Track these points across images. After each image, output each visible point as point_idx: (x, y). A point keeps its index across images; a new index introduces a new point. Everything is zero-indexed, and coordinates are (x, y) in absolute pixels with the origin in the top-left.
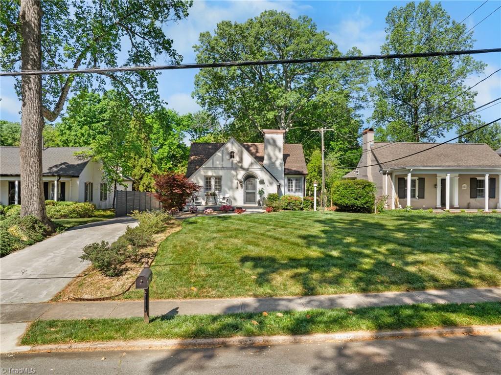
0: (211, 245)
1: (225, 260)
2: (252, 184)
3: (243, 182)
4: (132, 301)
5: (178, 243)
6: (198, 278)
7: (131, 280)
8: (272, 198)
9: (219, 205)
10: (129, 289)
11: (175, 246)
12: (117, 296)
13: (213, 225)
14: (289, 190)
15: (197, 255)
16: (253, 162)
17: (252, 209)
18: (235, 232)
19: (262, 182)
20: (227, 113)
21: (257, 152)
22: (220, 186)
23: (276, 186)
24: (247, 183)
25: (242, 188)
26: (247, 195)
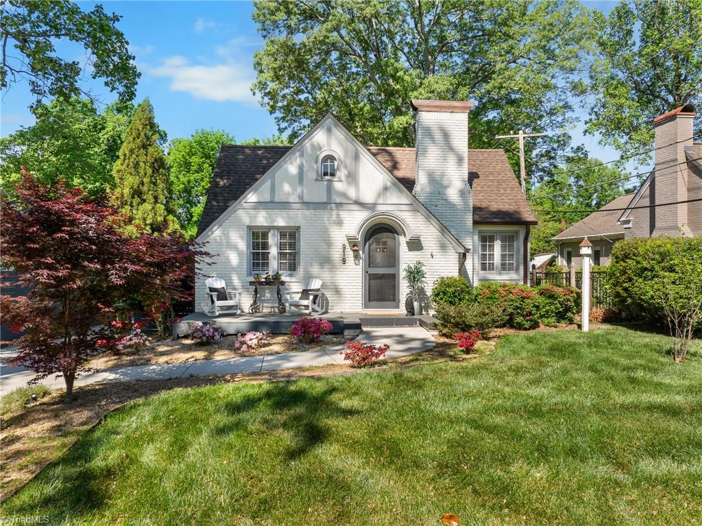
2: (385, 250)
3: (361, 246)
9: (290, 312)
14: (484, 268)
16: (388, 184)
19: (415, 245)
21: (393, 166)
22: (295, 255)
23: (456, 255)
24: (372, 248)
25: (357, 262)
26: (373, 282)
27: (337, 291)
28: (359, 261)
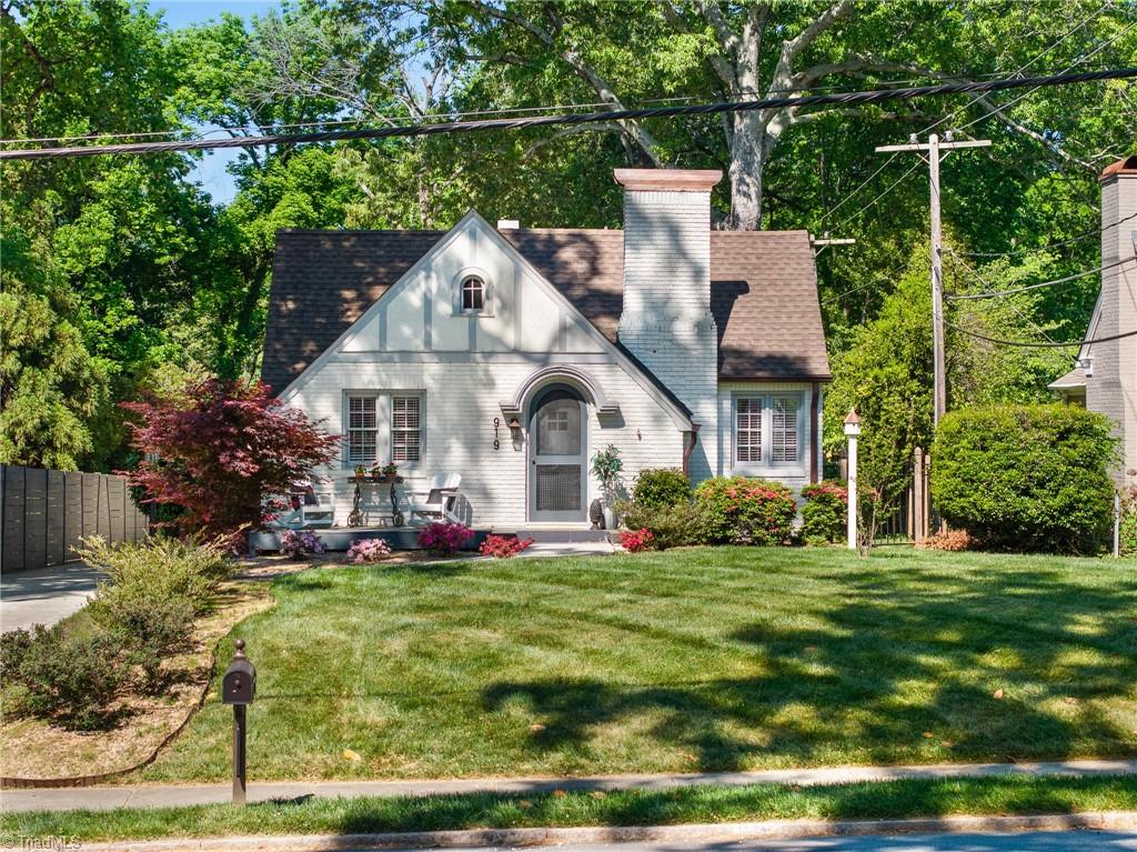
0: (397, 645)
1: (447, 686)
2: (564, 427)
3: (524, 420)
4: (172, 786)
5: (280, 642)
6: (361, 730)
7: (150, 738)
8: (658, 488)
9: (412, 522)
10: (153, 758)
11: (273, 650)
12: (124, 773)
13: (395, 592)
14: (743, 456)
15: (352, 673)
16: (569, 321)
17: (566, 541)
18: (483, 610)
19: (612, 418)
20: (447, 36)
21: (595, 271)
22: (417, 435)
23: (680, 436)
24: (542, 423)
25: (517, 446)
26: (544, 478)
27: (486, 494)
28: (521, 445)
